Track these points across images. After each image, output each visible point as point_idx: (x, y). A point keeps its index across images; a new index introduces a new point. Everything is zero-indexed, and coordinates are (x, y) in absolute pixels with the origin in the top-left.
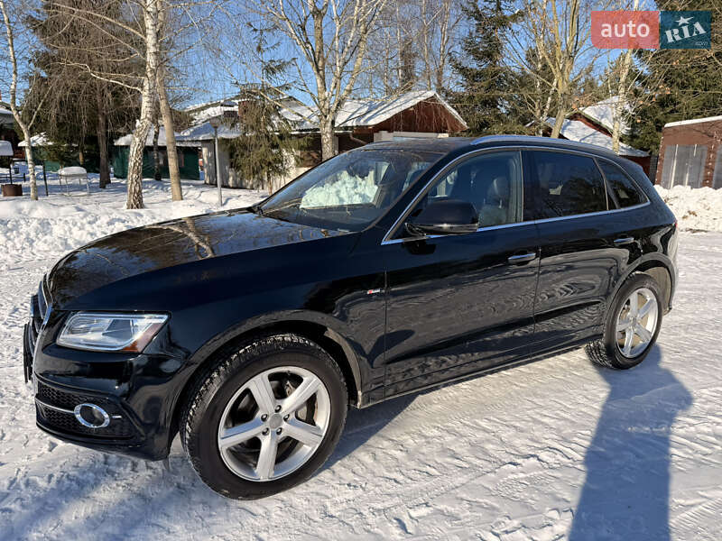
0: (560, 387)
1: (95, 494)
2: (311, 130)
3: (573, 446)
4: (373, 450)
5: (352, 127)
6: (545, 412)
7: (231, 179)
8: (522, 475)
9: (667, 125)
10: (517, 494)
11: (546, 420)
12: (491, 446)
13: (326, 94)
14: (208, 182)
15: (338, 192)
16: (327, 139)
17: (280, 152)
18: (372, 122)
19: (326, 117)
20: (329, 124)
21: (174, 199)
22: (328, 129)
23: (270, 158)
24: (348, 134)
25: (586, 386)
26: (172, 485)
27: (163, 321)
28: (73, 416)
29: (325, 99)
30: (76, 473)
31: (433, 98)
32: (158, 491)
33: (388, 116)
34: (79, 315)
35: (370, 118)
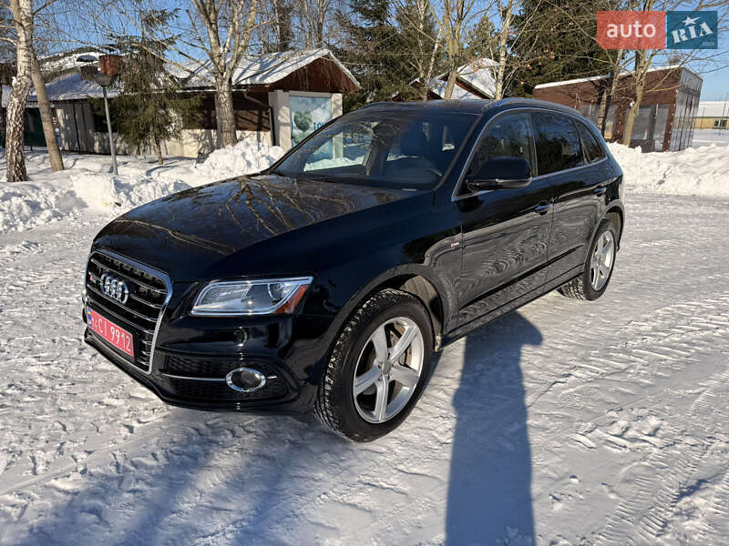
0: (553, 320)
1: (214, 462)
2: (197, 88)
3: (593, 363)
4: (441, 387)
5: (246, 86)
6: (555, 341)
7: (97, 144)
8: (571, 390)
9: (537, 87)
10: (577, 404)
11: (560, 347)
12: (533, 372)
13: (221, 49)
14: (67, 148)
15: (244, 155)
16: (224, 98)
17: (167, 113)
18: (269, 80)
19: (222, 74)
20: (226, 82)
21: (54, 169)
22: (225, 87)
23: (160, 120)
24: (242, 93)
25: (572, 317)
26: (284, 442)
27: (310, 282)
28: (225, 383)
29: (220, 56)
30: (176, 448)
31: (327, 56)
32: (275, 449)
33: (285, 74)
34: (212, 285)
35: (265, 77)
